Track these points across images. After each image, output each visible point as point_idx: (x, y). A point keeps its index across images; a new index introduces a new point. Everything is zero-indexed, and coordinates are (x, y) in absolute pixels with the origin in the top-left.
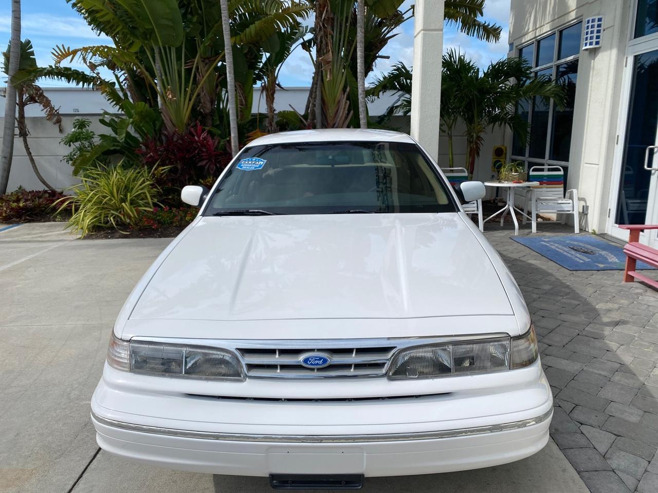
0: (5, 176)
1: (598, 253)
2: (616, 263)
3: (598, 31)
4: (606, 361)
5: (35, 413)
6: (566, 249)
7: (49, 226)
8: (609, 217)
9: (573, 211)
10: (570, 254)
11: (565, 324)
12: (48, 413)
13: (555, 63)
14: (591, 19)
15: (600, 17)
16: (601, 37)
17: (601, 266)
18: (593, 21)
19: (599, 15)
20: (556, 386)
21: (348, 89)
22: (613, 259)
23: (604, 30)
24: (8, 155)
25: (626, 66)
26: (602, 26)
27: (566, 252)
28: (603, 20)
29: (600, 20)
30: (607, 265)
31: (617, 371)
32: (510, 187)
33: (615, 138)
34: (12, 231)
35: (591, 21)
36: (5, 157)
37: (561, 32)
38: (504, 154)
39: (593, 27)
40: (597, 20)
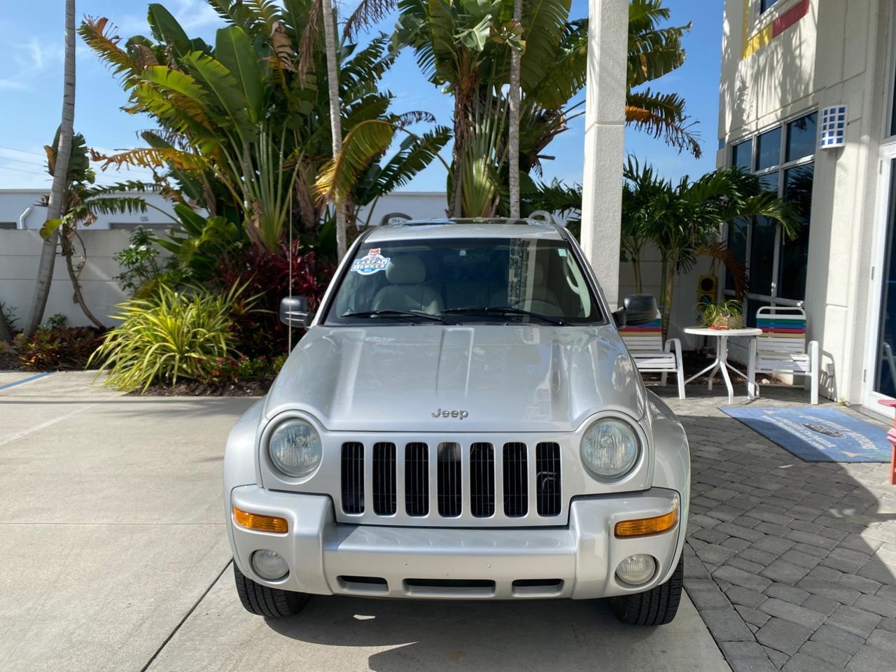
0: (40, 307)
1: (847, 435)
2: (872, 451)
3: (840, 126)
4: (859, 611)
5: (19, 662)
6: (800, 428)
7: (90, 376)
8: (865, 381)
9: (810, 371)
10: (804, 435)
11: (799, 547)
12: (36, 664)
13: (783, 166)
14: (829, 108)
15: (842, 106)
16: (844, 133)
17: (852, 455)
18: (833, 111)
19: (840, 103)
20: (783, 650)
22: (867, 445)
23: (848, 124)
24: (45, 279)
25: (881, 172)
26: (845, 117)
27: (798, 431)
28: (846, 110)
29: (842, 110)
30: (861, 454)
31: (876, 628)
32: (720, 336)
33: (869, 271)
34: (39, 382)
35: (829, 112)
36: (42, 282)
37: (789, 125)
38: (714, 288)
39: (832, 119)
40: (837, 111)
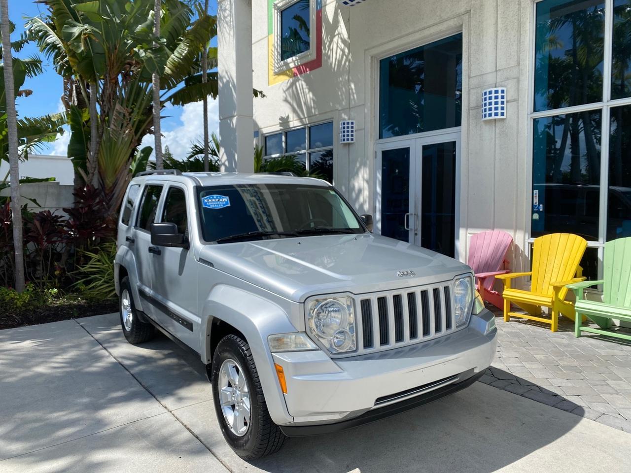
3: (352, 131)
13: (308, 151)
15: (352, 121)
16: (354, 136)
19: (350, 120)
23: (355, 131)
25: (376, 158)
26: (354, 128)
28: (354, 123)
33: (373, 208)
35: (346, 124)
37: (310, 128)
39: (348, 127)
40: (350, 123)
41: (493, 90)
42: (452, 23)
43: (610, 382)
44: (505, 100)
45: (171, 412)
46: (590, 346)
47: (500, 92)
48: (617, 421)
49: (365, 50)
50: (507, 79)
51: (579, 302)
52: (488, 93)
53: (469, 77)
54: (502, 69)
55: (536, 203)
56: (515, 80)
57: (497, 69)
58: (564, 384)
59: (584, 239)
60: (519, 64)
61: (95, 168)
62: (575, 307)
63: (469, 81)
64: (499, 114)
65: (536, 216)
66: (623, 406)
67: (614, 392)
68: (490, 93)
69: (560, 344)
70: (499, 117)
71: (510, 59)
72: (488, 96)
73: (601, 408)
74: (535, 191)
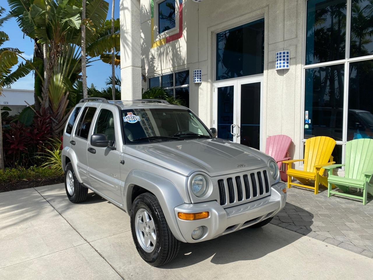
13: (175, 88)
14: (196, 70)
16: (201, 78)
19: (199, 69)
21: (68, 93)
25: (214, 92)
26: (201, 74)
29: (200, 71)
33: (213, 122)
37: (176, 74)
39: (198, 73)
40: (199, 71)
41: (282, 52)
42: (258, 12)
43: (348, 224)
44: (289, 58)
45: (89, 243)
46: (337, 202)
47: (286, 53)
48: (349, 246)
49: (208, 28)
50: (290, 45)
51: (330, 177)
52: (279, 54)
53: (268, 44)
54: (287, 40)
55: (307, 119)
56: (295, 46)
57: (285, 40)
58: (320, 225)
59: (334, 140)
60: (297, 37)
61: (47, 96)
62: (328, 180)
63: (268, 46)
64: (286, 66)
65: (307, 126)
66: (354, 238)
67: (349, 229)
68: (280, 53)
69: (320, 201)
70: (286, 68)
71: (292, 34)
72: (279, 55)
73: (340, 239)
74: (306, 111)
